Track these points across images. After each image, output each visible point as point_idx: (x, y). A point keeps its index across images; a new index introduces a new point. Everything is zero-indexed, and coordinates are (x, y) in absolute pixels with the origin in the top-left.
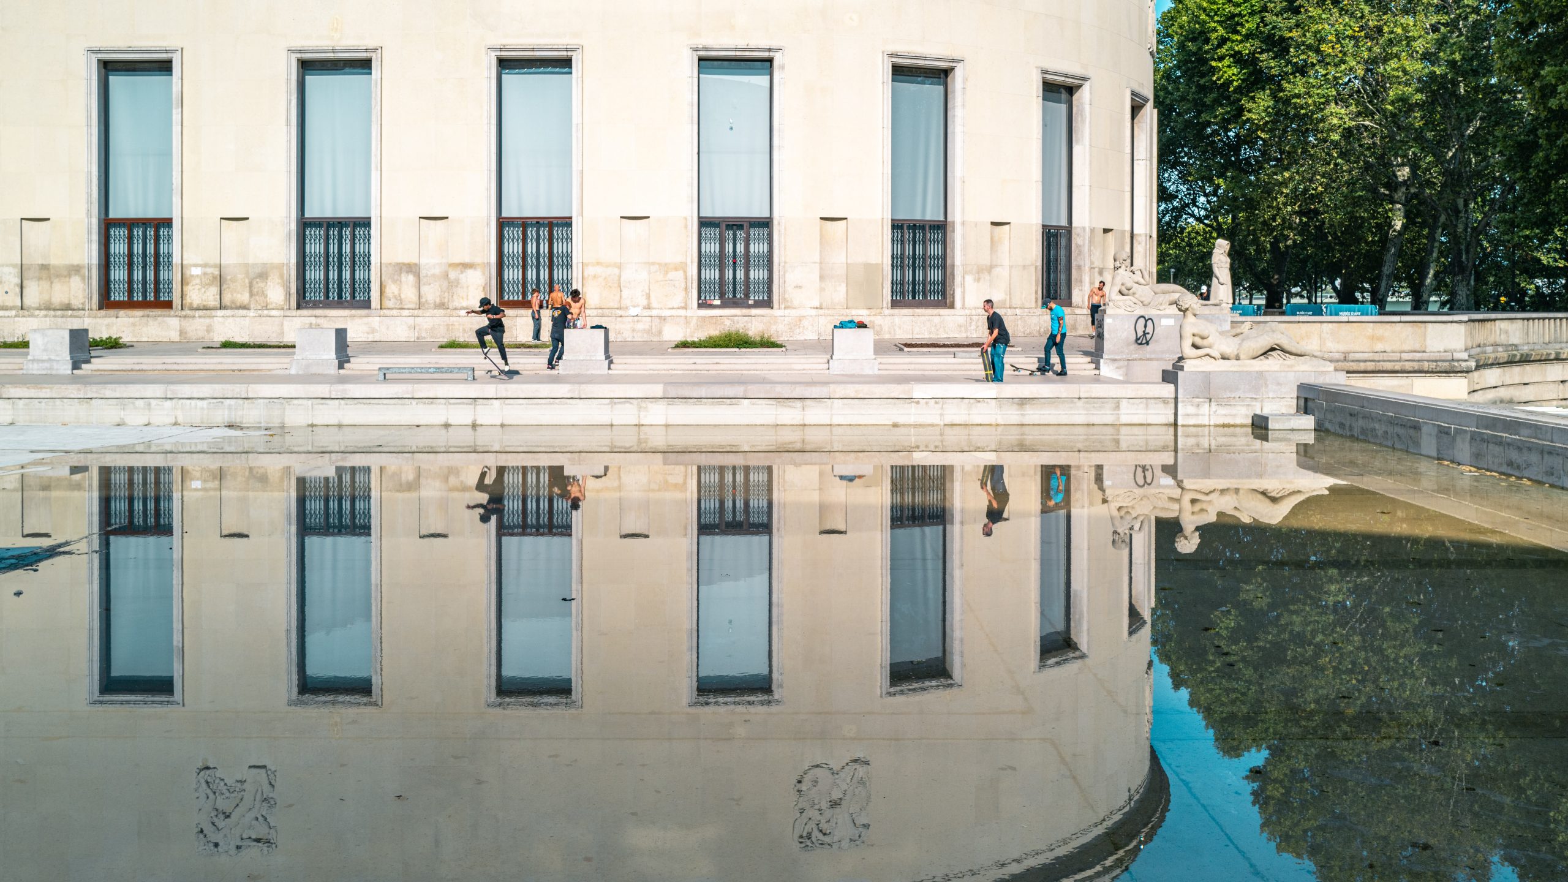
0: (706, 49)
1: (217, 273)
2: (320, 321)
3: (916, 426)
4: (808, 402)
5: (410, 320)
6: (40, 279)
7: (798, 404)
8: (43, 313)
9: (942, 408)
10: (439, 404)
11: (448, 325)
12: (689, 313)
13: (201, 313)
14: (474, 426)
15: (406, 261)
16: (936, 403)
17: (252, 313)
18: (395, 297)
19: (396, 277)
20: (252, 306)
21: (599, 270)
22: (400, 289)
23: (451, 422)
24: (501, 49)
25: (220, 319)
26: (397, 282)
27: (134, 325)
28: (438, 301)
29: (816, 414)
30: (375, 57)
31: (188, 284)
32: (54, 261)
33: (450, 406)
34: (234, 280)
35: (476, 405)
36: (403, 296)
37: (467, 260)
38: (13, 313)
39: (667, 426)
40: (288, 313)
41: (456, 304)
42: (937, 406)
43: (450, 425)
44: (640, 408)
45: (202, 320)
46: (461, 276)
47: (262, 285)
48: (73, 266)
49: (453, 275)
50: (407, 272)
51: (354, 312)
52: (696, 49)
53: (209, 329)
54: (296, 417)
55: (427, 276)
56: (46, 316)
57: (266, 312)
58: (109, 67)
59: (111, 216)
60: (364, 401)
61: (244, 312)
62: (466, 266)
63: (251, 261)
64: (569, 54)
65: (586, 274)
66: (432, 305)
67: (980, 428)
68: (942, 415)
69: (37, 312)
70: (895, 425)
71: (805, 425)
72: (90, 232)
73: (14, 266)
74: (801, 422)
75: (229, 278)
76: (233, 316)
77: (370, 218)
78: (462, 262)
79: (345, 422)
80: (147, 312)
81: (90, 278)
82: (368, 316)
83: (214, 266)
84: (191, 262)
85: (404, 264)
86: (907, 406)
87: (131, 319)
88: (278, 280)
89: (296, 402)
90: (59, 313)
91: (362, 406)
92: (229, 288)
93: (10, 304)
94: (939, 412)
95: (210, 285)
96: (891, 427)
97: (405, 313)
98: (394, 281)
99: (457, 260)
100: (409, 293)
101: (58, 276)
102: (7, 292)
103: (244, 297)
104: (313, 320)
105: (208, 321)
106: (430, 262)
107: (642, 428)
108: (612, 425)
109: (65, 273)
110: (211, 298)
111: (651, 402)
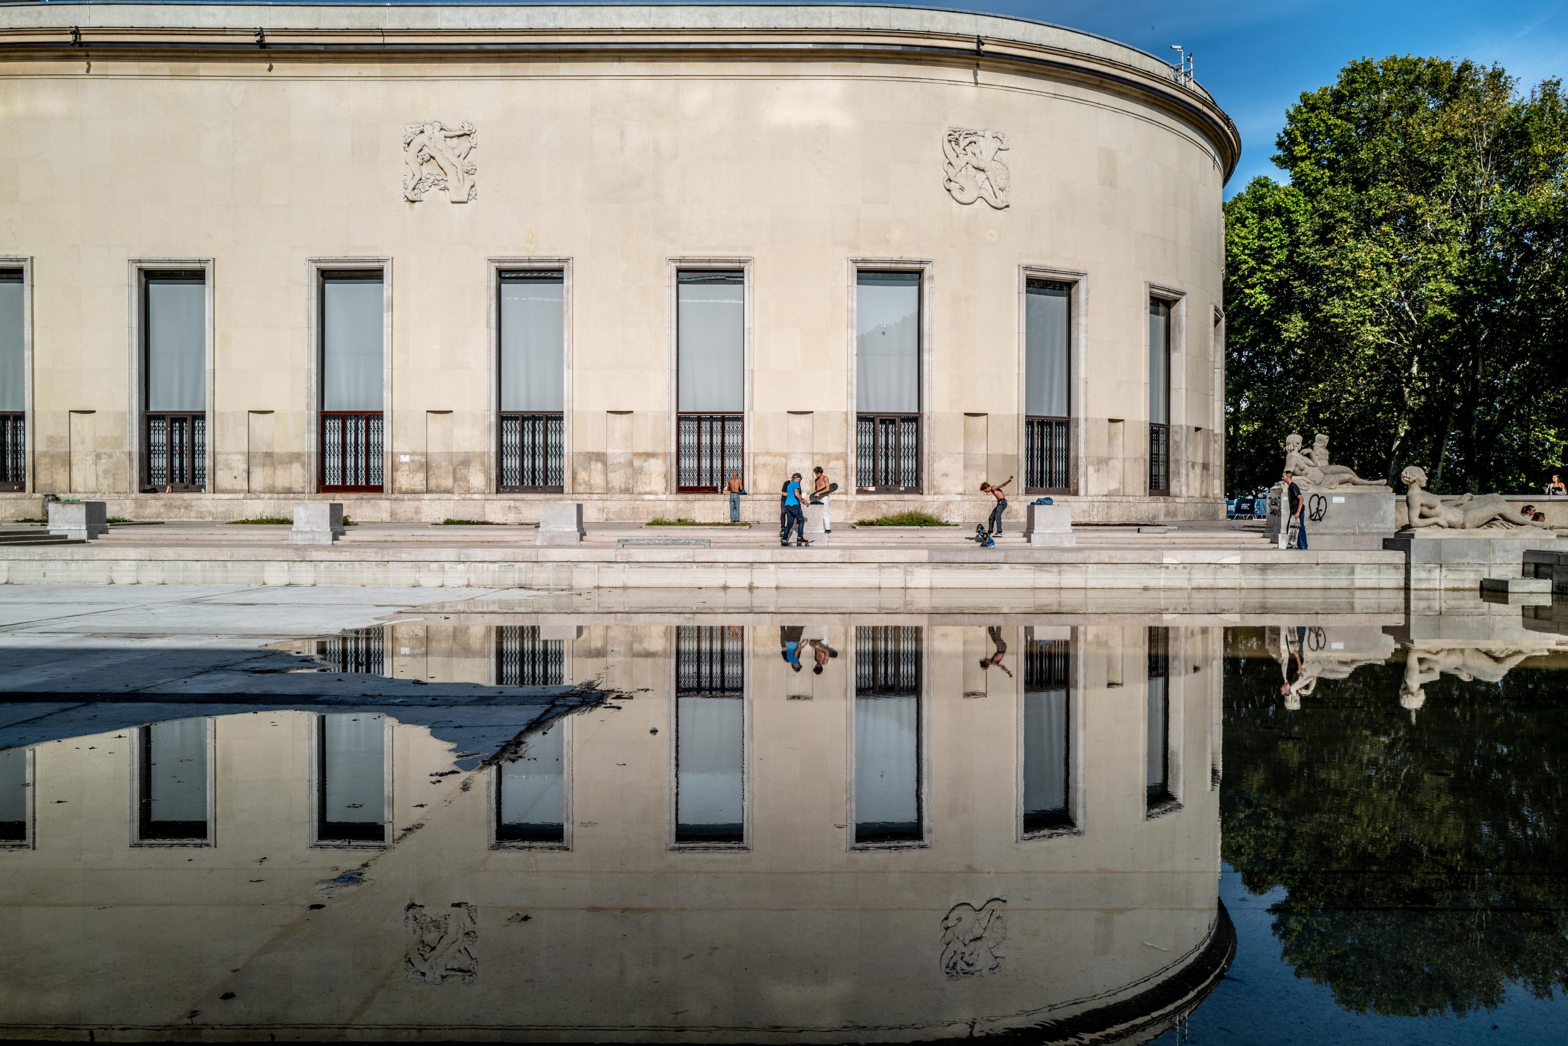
3: (1165, 589)
4: (1064, 567)
7: (1055, 569)
9: (1190, 573)
10: (718, 567)
14: (751, 588)
16: (1184, 568)
23: (728, 584)
29: (1072, 579)
33: (728, 570)
35: (752, 569)
39: (932, 588)
42: (1185, 571)
43: (728, 588)
44: (906, 572)
54: (584, 579)
60: (648, 564)
67: (1225, 591)
68: (1189, 579)
70: (1146, 589)
71: (1062, 588)
74: (1058, 586)
86: (1157, 570)
89: (583, 565)
91: (646, 569)
94: (1187, 576)
96: (1142, 591)
108: (880, 588)
111: (917, 567)
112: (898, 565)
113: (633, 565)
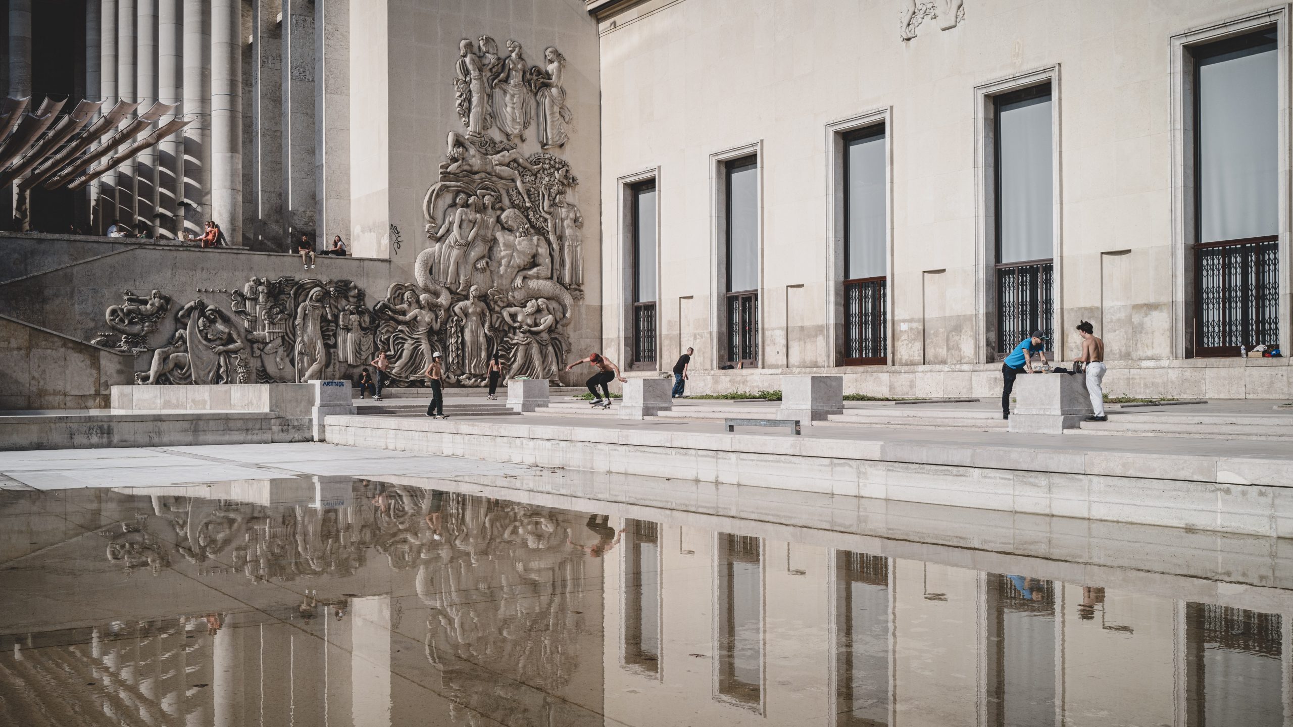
1: (921, 327)
3: (1225, 534)
6: (800, 339)
8: (798, 370)
11: (1128, 379)
13: (906, 368)
14: (717, 483)
15: (1088, 305)
16: (1261, 494)
17: (946, 368)
20: (949, 361)
24: (1186, 35)
25: (920, 374)
27: (856, 380)
28: (1123, 350)
30: (1054, 75)
31: (898, 340)
32: (807, 323)
34: (936, 334)
37: (1152, 300)
38: (780, 371)
40: (978, 368)
41: (1140, 353)
43: (700, 481)
44: (859, 473)
45: (906, 375)
46: (1146, 319)
47: (957, 338)
48: (818, 326)
49: (1136, 319)
53: (912, 385)
54: (601, 465)
55: (1111, 321)
56: (799, 373)
57: (958, 366)
58: (848, 137)
59: (853, 276)
61: (942, 367)
62: (1151, 307)
63: (948, 314)
64: (1274, 19)
66: (1118, 356)
68: (1272, 518)
69: (795, 370)
70: (1190, 530)
71: (1053, 516)
72: (827, 294)
73: (781, 328)
74: (1047, 511)
75: (932, 332)
76: (931, 371)
77: (1052, 260)
78: (1146, 302)
79: (631, 471)
81: (827, 337)
83: (918, 321)
84: (901, 318)
85: (1086, 309)
86: (1208, 495)
87: (855, 375)
88: (970, 333)
89: (599, 446)
90: (809, 370)
92: (932, 342)
93: (780, 363)
94: (1268, 512)
95: (915, 340)
96: (1183, 534)
99: (1140, 301)
101: (809, 336)
102: (778, 353)
103: (943, 352)
105: (911, 376)
106: (1113, 304)
108: (833, 495)
109: (813, 333)
110: (916, 353)
111: (870, 466)
112: (851, 462)
113: (632, 448)
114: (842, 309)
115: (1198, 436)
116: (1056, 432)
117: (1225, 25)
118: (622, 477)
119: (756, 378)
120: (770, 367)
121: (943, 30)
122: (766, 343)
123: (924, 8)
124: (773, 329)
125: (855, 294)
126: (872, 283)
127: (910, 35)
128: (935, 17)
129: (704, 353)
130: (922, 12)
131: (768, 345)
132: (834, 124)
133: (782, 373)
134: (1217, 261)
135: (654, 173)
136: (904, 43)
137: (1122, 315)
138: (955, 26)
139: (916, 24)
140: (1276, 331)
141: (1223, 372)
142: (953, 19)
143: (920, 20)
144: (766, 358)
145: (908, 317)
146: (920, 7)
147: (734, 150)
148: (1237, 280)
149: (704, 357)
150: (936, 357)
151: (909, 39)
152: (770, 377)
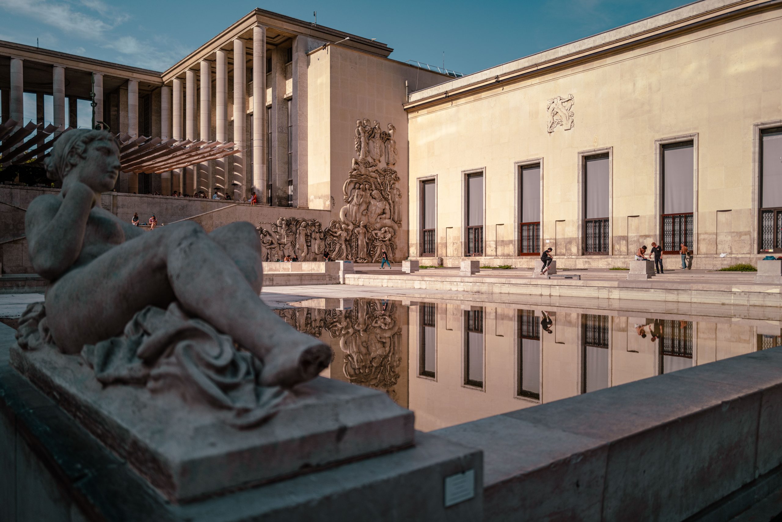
0: (763, 124)
1: (555, 242)
2: (589, 260)
3: (734, 305)
4: (680, 292)
5: (623, 260)
6: (501, 245)
7: (676, 292)
8: (501, 257)
9: (748, 297)
10: (539, 287)
12: (752, 256)
14: (550, 296)
15: (622, 235)
16: (745, 294)
18: (618, 250)
19: (619, 242)
20: (566, 254)
21: (706, 236)
22: (620, 247)
23: (543, 294)
24: (661, 140)
26: (619, 244)
27: (527, 261)
29: (684, 297)
30: (610, 151)
31: (545, 246)
32: (505, 239)
33: (542, 288)
34: (561, 244)
35: (551, 288)
36: (621, 250)
37: (647, 234)
38: (493, 257)
39: (620, 299)
40: (578, 257)
42: (745, 296)
43: (542, 295)
44: (609, 292)
46: (645, 241)
47: (569, 246)
48: (510, 240)
49: (641, 240)
50: (623, 240)
51: (602, 256)
52: (757, 125)
54: (496, 290)
55: (631, 241)
56: (502, 258)
57: (570, 257)
58: (523, 168)
59: (523, 222)
60: (516, 285)
61: (563, 257)
63: (566, 237)
64: (692, 138)
65: (699, 238)
66: (633, 253)
67: (770, 308)
68: (748, 300)
69: (500, 257)
70: (723, 304)
71: (679, 302)
72: (515, 228)
73: (494, 241)
74: (677, 301)
76: (559, 258)
77: (609, 218)
78: (645, 234)
79: (511, 292)
80: (532, 257)
81: (515, 245)
82: (607, 258)
83: (554, 239)
84: (546, 238)
85: (622, 236)
86: (729, 295)
87: (527, 260)
88: (575, 244)
89: (496, 284)
90: (506, 257)
91: (515, 287)
92: (559, 247)
93: (493, 254)
94: (747, 299)
96: (721, 305)
97: (622, 257)
98: (618, 244)
99: (642, 234)
100: (624, 249)
101: (506, 244)
102: (492, 250)
103: (564, 251)
104: (587, 260)
106: (632, 235)
107: (610, 300)
108: (598, 298)
109: (508, 243)
111: (614, 289)
112: (606, 288)
113: (511, 285)
114: (520, 234)
115: (695, 281)
116: (645, 280)
117: (675, 138)
118: (507, 295)
119: (483, 260)
120: (489, 256)
121: (565, 130)
122: (487, 247)
123: (557, 121)
124: (490, 241)
125: (525, 228)
126: (533, 224)
127: (551, 131)
128: (562, 125)
129: (458, 250)
130: (556, 123)
131: (488, 247)
132: (518, 163)
133: (494, 258)
134: (671, 220)
135: (435, 177)
136: (549, 134)
137: (635, 239)
138: (570, 129)
139: (554, 127)
140: (692, 246)
141: (674, 260)
142: (570, 127)
143: (556, 126)
144: (487, 252)
145: (549, 238)
146: (556, 121)
147: (473, 170)
148: (677, 227)
149: (458, 252)
150: (560, 253)
151: (551, 133)
152: (489, 260)
